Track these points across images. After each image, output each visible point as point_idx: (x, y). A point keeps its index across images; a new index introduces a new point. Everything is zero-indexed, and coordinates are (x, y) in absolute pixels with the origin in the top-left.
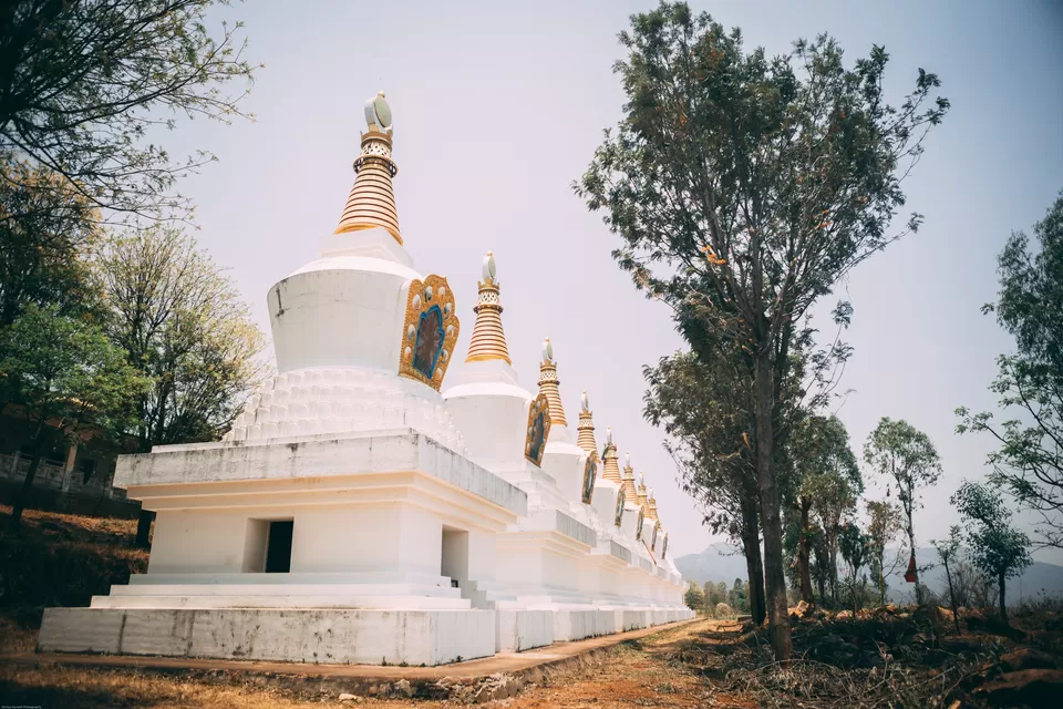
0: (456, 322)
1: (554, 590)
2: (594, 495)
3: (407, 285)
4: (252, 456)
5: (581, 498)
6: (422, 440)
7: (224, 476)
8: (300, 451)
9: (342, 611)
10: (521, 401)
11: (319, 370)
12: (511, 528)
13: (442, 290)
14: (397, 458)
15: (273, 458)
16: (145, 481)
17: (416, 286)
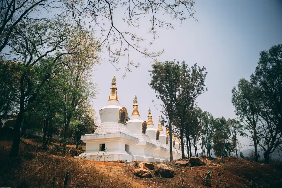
0: (127, 113)
1: (146, 155)
3: (119, 110)
4: (99, 135)
6: (121, 133)
7: (96, 138)
8: (106, 135)
9: (112, 155)
10: (141, 122)
11: (107, 123)
12: (137, 145)
13: (125, 109)
14: (118, 136)
15: (102, 135)
16: (85, 139)
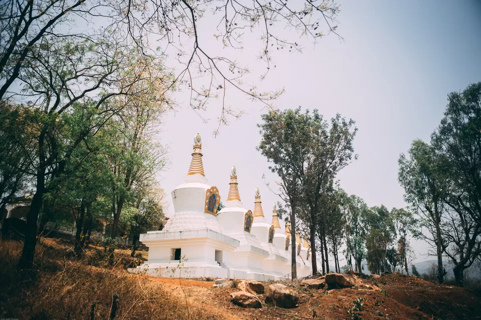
0: (219, 197)
2: (274, 240)
3: (206, 190)
4: (172, 234)
5: (268, 241)
6: (209, 230)
7: (166, 239)
8: (182, 233)
9: (193, 267)
10: (243, 213)
11: (185, 213)
12: (235, 250)
13: (215, 190)
14: (204, 234)
15: (176, 234)
16: (147, 240)
17: (208, 191)
